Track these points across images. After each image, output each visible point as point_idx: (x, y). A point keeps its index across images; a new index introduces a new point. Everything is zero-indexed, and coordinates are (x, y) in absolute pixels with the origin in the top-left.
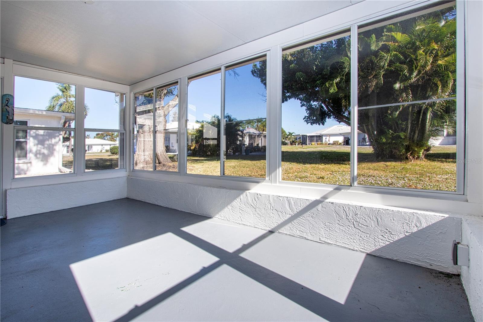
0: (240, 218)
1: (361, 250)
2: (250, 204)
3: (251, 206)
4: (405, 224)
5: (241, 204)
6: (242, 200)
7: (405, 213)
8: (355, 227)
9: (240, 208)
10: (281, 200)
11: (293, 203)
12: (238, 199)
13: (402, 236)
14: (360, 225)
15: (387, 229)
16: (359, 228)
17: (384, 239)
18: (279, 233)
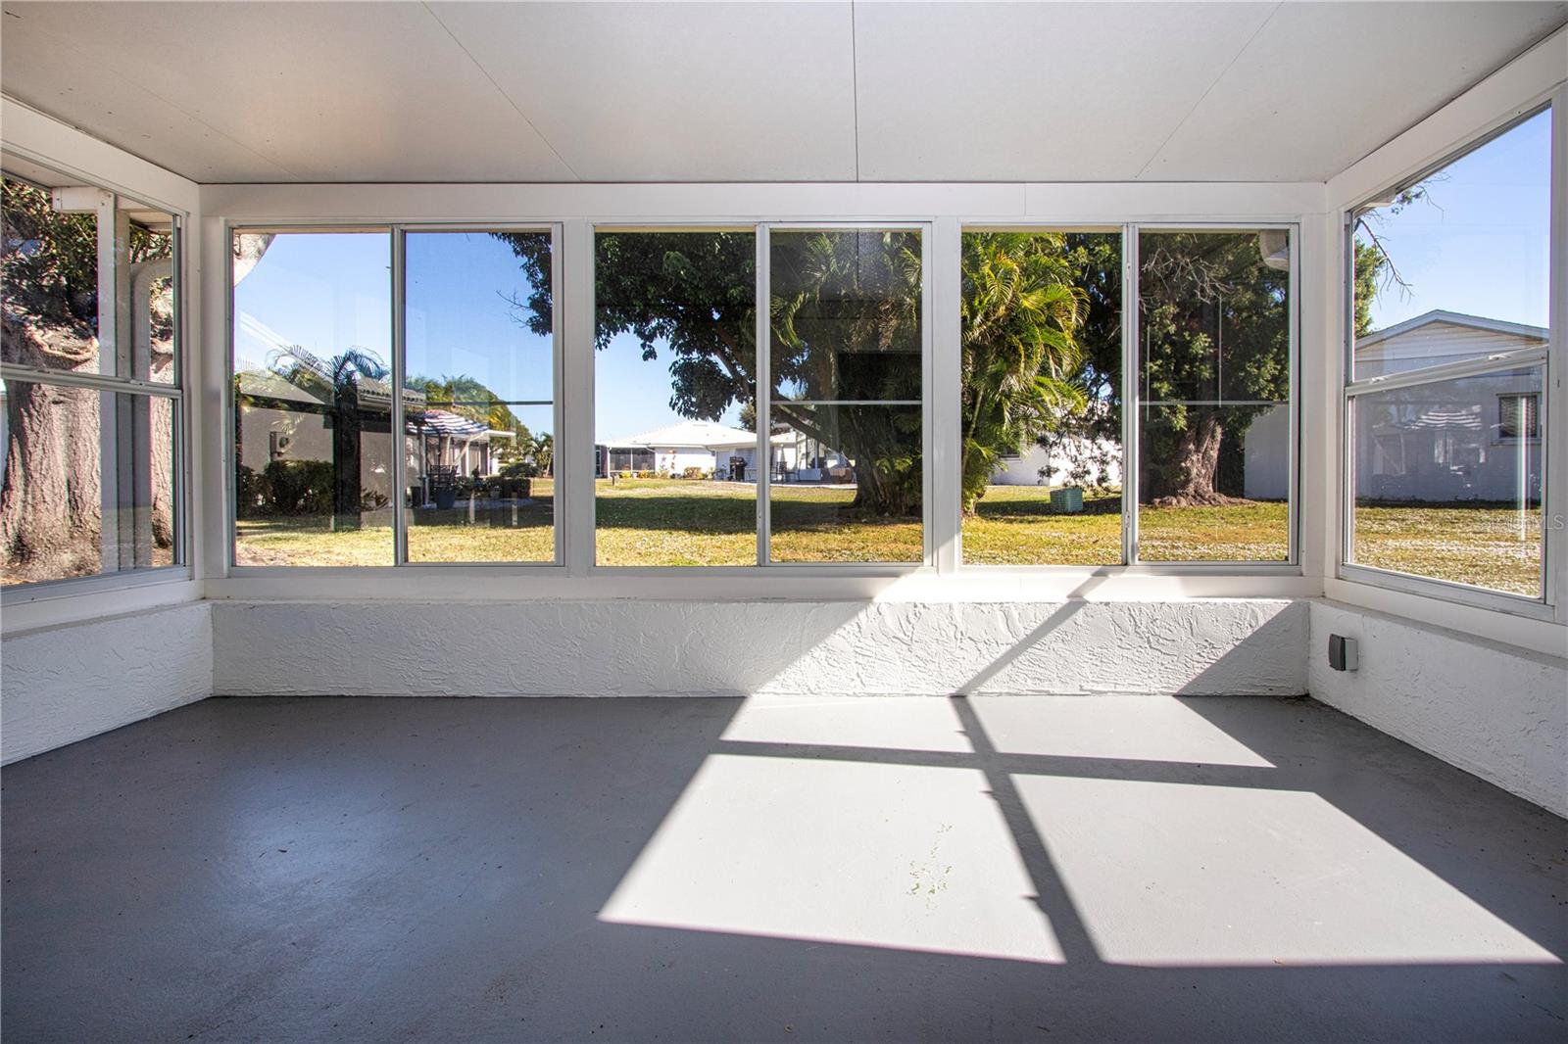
0: (856, 678)
1: (1164, 690)
2: (891, 634)
3: (894, 640)
4: (1234, 627)
5: (862, 639)
6: (863, 627)
7: (1235, 605)
8: (1151, 647)
9: (858, 650)
10: (986, 612)
11: (1017, 616)
12: (850, 627)
13: (1229, 648)
14: (1161, 640)
15: (1206, 641)
16: (1159, 647)
17: (1201, 659)
18: (981, 694)
